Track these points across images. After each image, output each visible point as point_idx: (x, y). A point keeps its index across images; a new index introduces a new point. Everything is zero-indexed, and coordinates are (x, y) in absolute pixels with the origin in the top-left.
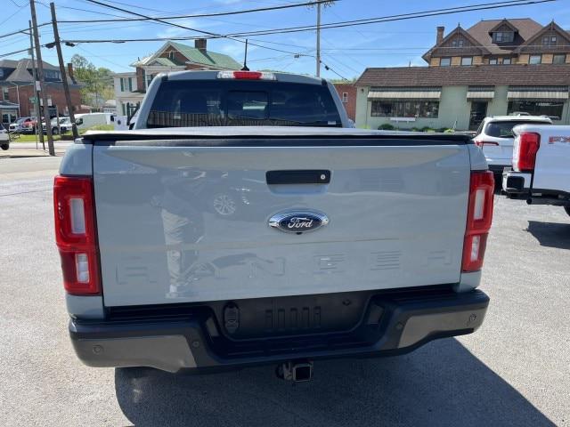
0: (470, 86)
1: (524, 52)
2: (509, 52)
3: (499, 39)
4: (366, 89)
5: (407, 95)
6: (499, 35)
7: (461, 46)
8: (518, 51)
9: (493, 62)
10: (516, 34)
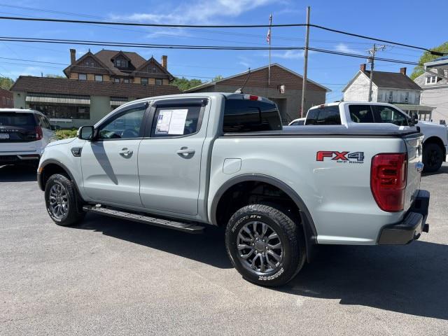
0: (111, 97)
1: (137, 75)
2: (128, 75)
3: (118, 65)
4: (22, 94)
5: (62, 101)
6: (118, 62)
7: (93, 67)
8: (133, 74)
9: (117, 81)
10: (129, 62)
